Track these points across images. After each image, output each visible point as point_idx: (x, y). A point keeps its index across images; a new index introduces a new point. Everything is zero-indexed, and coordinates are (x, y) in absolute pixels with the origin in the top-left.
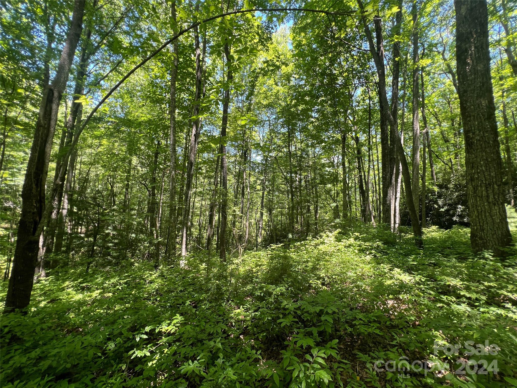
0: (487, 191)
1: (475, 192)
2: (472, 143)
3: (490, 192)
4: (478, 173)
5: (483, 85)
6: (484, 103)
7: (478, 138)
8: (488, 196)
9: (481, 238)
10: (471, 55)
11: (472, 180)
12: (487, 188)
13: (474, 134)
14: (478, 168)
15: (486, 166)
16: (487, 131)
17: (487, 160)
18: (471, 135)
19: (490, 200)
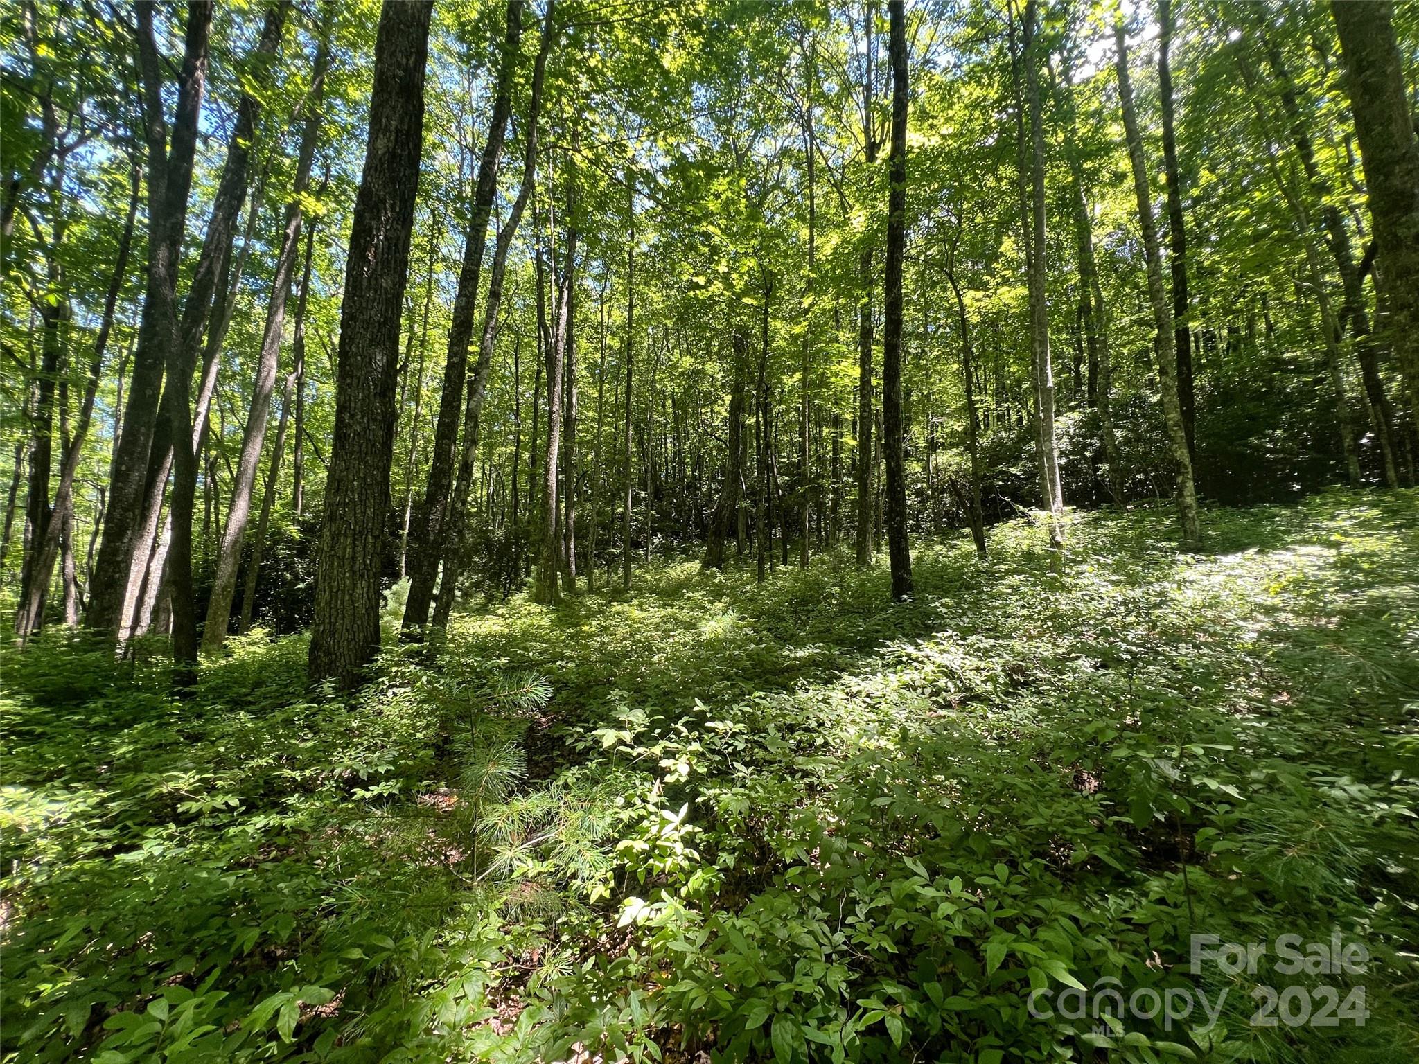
0: (354, 546)
1: (332, 548)
2: (346, 436)
3: (360, 549)
4: (345, 505)
5: (385, 323)
6: (380, 360)
7: (358, 428)
8: (353, 558)
9: (328, 653)
10: (376, 247)
11: (332, 519)
12: (354, 540)
13: (352, 416)
14: (346, 495)
15: (361, 493)
16: (375, 420)
17: (365, 479)
18: (346, 416)
19: (356, 567)
